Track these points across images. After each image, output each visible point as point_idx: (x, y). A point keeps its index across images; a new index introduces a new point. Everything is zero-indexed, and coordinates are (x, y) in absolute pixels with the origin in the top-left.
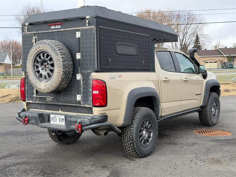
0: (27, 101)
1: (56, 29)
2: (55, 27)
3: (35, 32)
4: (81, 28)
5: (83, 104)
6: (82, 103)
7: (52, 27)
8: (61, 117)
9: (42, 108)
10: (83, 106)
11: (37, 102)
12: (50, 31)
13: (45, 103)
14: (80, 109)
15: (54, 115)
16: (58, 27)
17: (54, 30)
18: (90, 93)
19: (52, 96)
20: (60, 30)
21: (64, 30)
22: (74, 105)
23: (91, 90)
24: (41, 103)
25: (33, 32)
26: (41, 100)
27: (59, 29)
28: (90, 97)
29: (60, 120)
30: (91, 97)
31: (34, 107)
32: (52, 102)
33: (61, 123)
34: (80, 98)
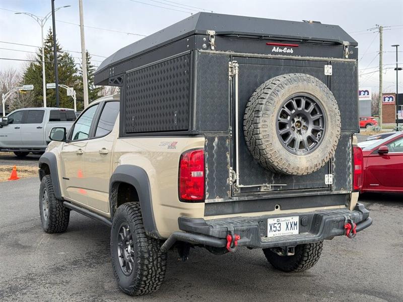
0: (206, 201)
1: (283, 53)
2: (281, 51)
3: (233, 53)
4: (333, 59)
5: (336, 190)
6: (334, 188)
7: (274, 49)
8: (291, 221)
9: (237, 209)
10: (335, 192)
11: (235, 199)
12: (270, 56)
13: (257, 198)
14: (319, 200)
15: (276, 219)
16: (289, 51)
17: (279, 56)
18: (349, 169)
19: (274, 182)
20: (291, 57)
21: (300, 57)
22: (319, 193)
23: (350, 164)
24: (246, 199)
25: (227, 53)
26: (246, 194)
27: (289, 54)
28: (349, 176)
29: (289, 226)
30: (351, 175)
31: (214, 212)
32: (273, 194)
33: (291, 231)
34: (331, 180)
